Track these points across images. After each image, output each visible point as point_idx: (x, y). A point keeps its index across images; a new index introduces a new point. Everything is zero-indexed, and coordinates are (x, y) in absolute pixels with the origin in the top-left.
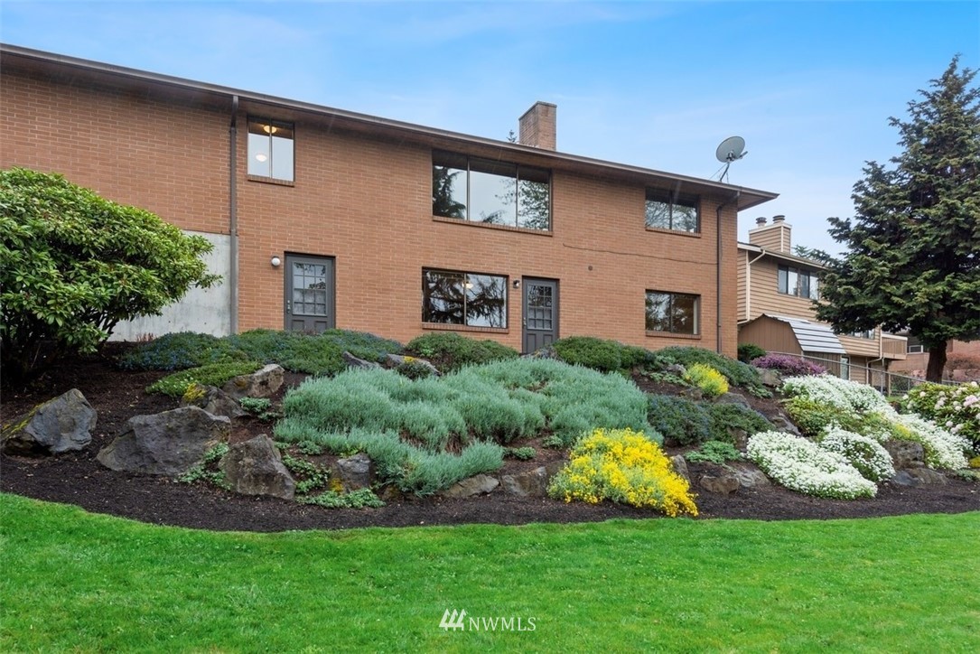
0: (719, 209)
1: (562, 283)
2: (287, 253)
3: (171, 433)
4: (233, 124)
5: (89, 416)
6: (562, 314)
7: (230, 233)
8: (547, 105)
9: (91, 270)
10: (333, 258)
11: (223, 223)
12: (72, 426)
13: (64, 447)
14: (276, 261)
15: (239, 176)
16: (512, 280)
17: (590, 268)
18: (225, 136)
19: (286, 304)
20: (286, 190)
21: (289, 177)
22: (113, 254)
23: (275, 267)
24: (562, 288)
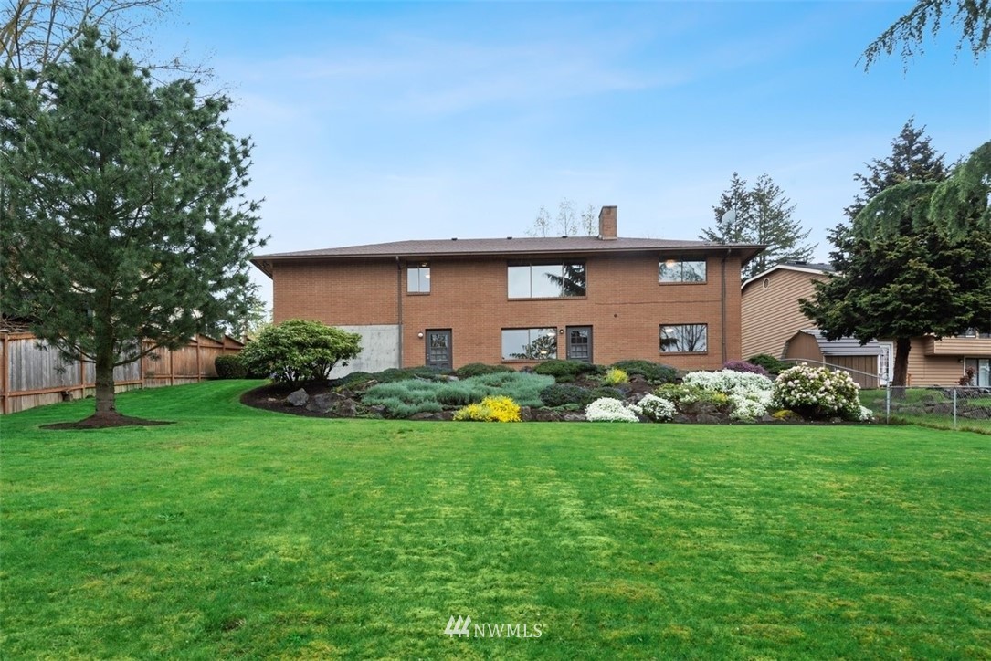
0: (724, 261)
1: (594, 327)
2: (427, 330)
3: (326, 400)
4: (400, 269)
5: (306, 396)
6: (594, 347)
7: (398, 324)
8: (610, 208)
9: (309, 351)
10: (451, 329)
11: (396, 319)
12: (300, 399)
13: (297, 405)
14: (421, 335)
15: (403, 293)
16: (559, 329)
17: (615, 316)
18: (396, 276)
19: (426, 356)
20: (426, 297)
21: (428, 290)
22: (315, 345)
23: (421, 338)
24: (594, 330)
